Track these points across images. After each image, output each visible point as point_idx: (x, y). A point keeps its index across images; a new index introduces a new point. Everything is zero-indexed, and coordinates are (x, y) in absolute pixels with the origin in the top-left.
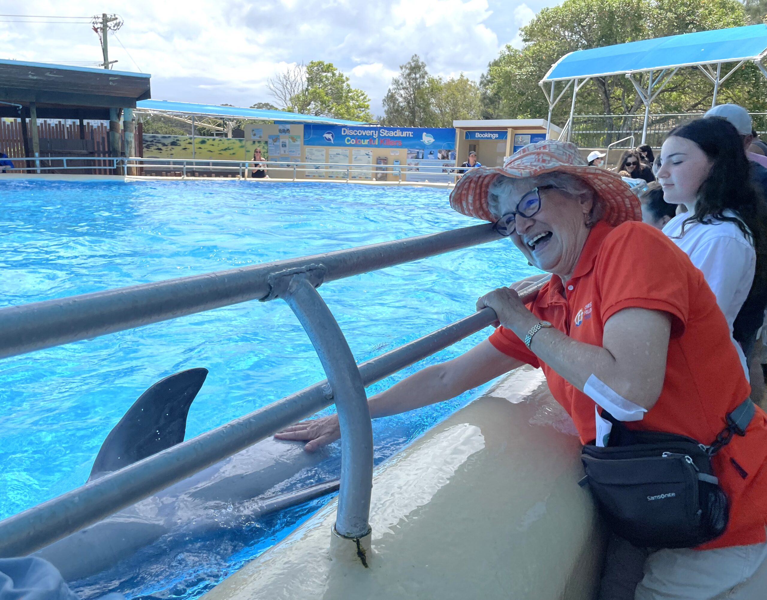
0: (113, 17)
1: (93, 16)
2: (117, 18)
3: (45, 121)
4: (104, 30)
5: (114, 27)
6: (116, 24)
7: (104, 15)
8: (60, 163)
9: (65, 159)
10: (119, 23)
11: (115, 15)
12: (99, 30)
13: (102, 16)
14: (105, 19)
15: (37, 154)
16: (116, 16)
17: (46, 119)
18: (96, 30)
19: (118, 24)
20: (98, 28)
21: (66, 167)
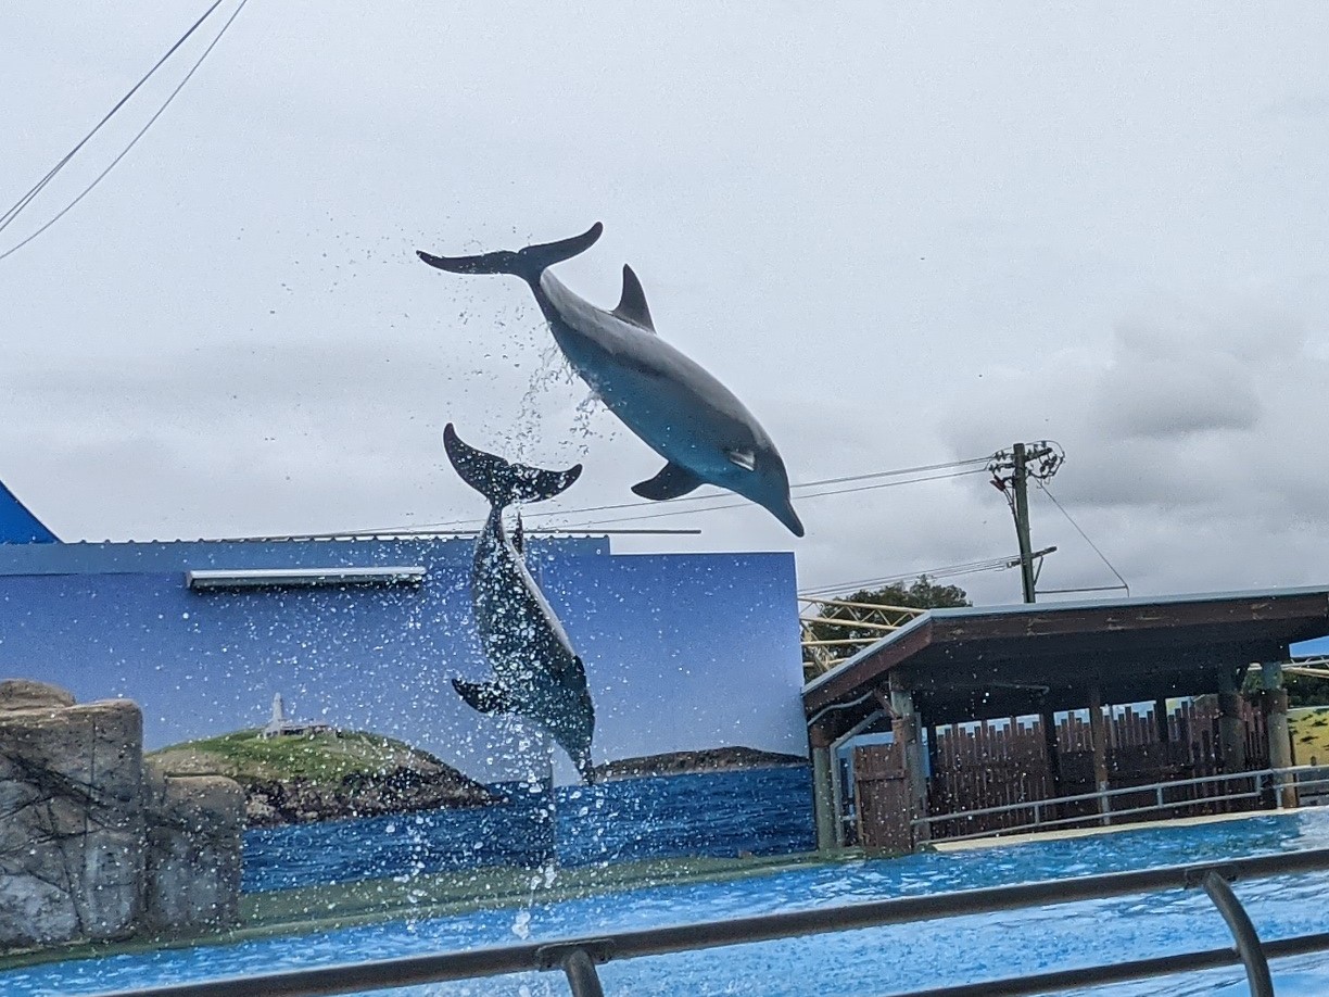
0: (1040, 448)
1: (993, 453)
2: (1050, 450)
3: (1128, 709)
4: (1019, 482)
5: (1042, 469)
6: (1046, 463)
7: (1019, 447)
8: (1150, 797)
9: (1159, 786)
10: (1055, 458)
11: (1044, 443)
12: (1007, 483)
13: (1012, 452)
14: (1020, 456)
15: (1103, 785)
16: (1048, 445)
17: (1128, 705)
18: (1000, 484)
19: (1050, 464)
20: (1006, 479)
21: (1161, 806)
